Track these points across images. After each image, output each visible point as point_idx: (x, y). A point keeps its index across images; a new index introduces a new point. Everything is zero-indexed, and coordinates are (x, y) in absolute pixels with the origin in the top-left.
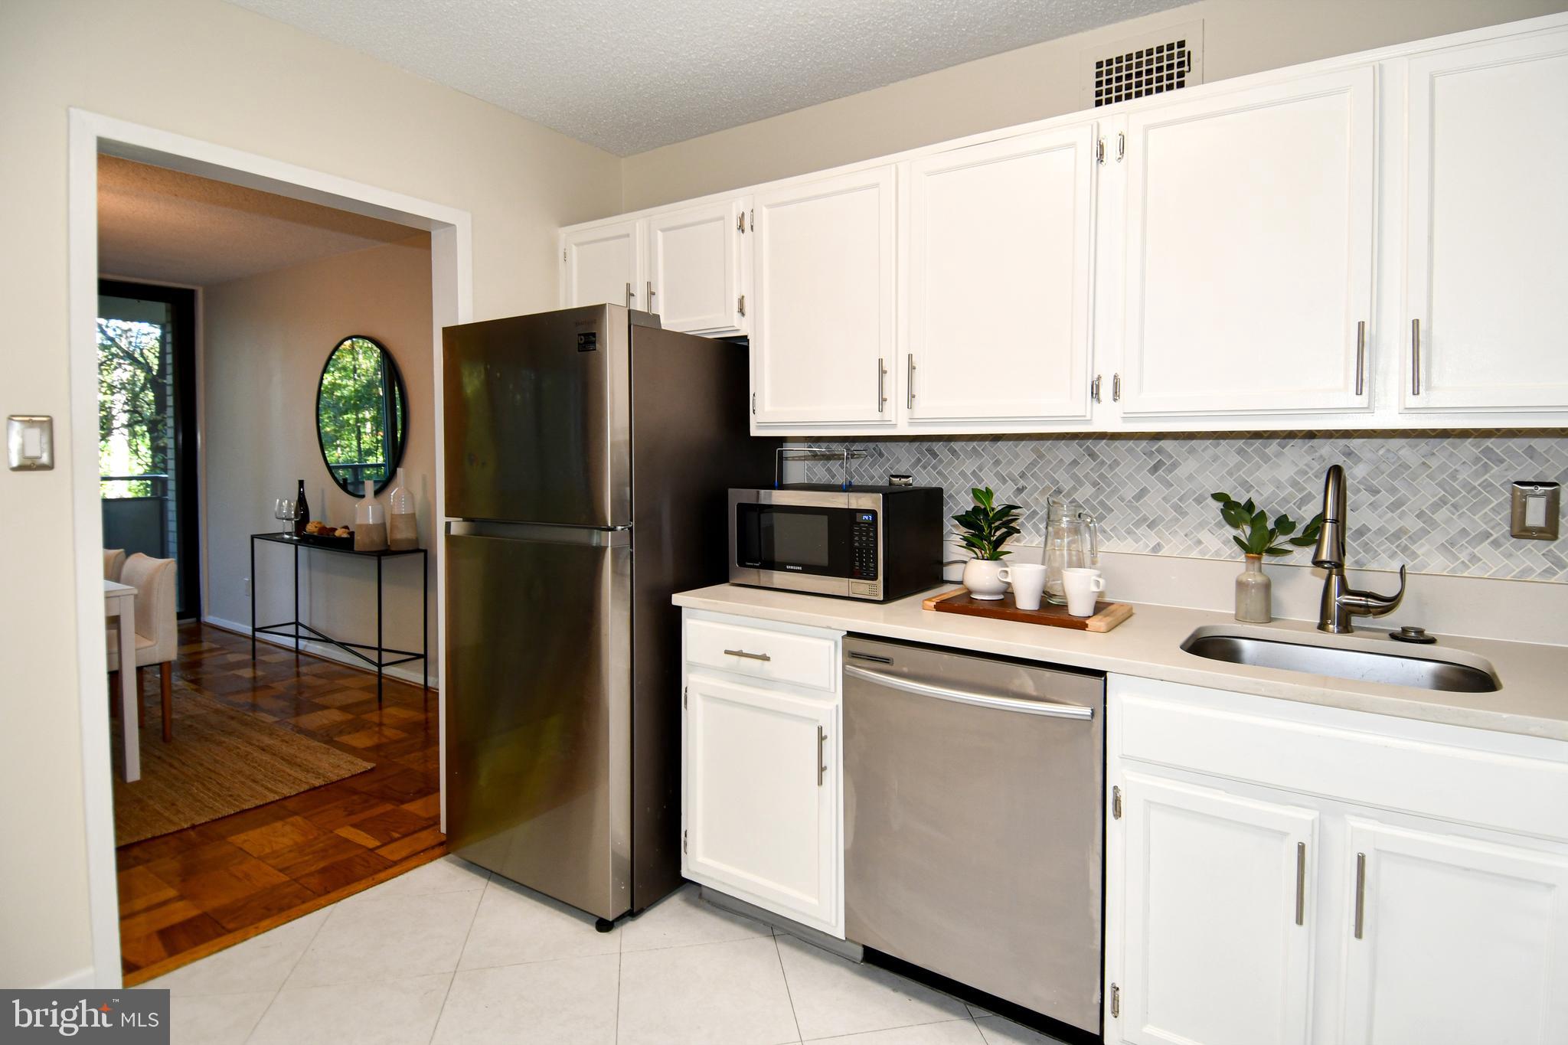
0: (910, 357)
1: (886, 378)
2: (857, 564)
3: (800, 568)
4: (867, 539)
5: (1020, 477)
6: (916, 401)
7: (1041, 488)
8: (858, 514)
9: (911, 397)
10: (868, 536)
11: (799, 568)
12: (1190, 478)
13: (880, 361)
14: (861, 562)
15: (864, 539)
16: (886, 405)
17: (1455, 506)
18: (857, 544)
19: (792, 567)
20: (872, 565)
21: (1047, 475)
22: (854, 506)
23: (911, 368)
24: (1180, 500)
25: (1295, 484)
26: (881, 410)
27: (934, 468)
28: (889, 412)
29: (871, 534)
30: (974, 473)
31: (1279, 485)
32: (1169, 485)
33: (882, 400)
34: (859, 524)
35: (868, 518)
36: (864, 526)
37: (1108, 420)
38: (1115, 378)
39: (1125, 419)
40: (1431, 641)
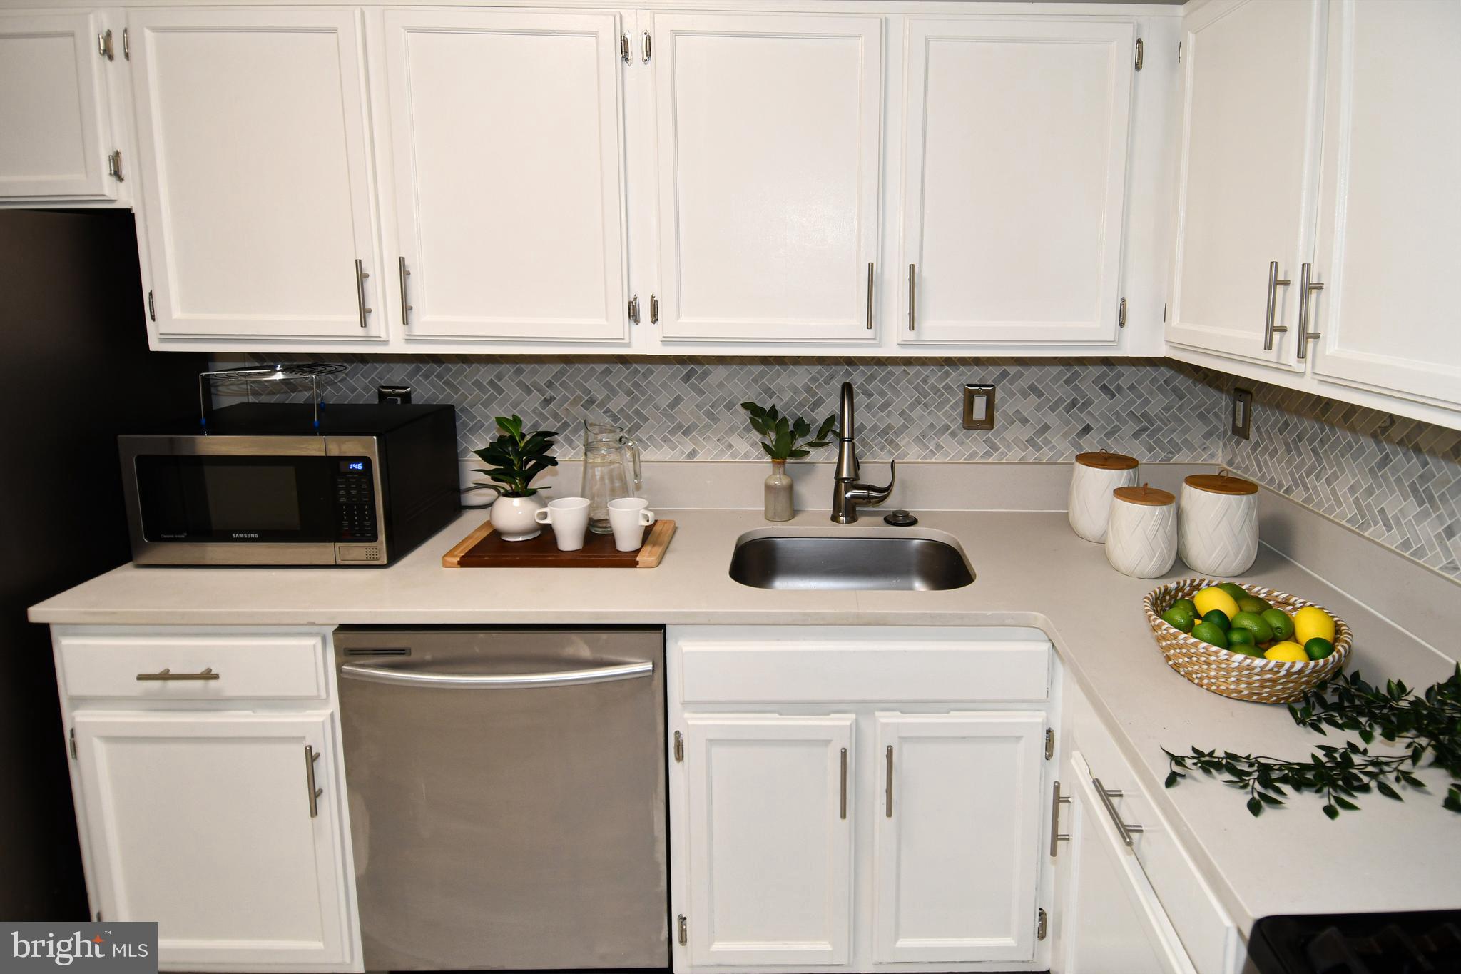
0: (402, 260)
1: (369, 284)
2: (346, 523)
3: (256, 536)
4: (359, 493)
5: (547, 387)
6: (413, 316)
7: (572, 398)
8: (342, 464)
9: (406, 309)
10: (359, 489)
11: (253, 536)
12: (721, 385)
13: (358, 264)
14: (352, 521)
15: (354, 492)
16: (372, 319)
17: (926, 405)
18: (343, 500)
19: (241, 536)
20: (367, 523)
21: (578, 385)
22: (335, 453)
23: (404, 274)
24: (712, 406)
25: (808, 390)
26: (364, 323)
27: (440, 377)
28: (377, 325)
29: (364, 486)
30: (491, 383)
31: (796, 391)
32: (701, 392)
33: (364, 313)
34: (344, 475)
35: (359, 466)
36: (352, 478)
37: (648, 343)
38: (652, 298)
39: (665, 343)
40: (913, 523)
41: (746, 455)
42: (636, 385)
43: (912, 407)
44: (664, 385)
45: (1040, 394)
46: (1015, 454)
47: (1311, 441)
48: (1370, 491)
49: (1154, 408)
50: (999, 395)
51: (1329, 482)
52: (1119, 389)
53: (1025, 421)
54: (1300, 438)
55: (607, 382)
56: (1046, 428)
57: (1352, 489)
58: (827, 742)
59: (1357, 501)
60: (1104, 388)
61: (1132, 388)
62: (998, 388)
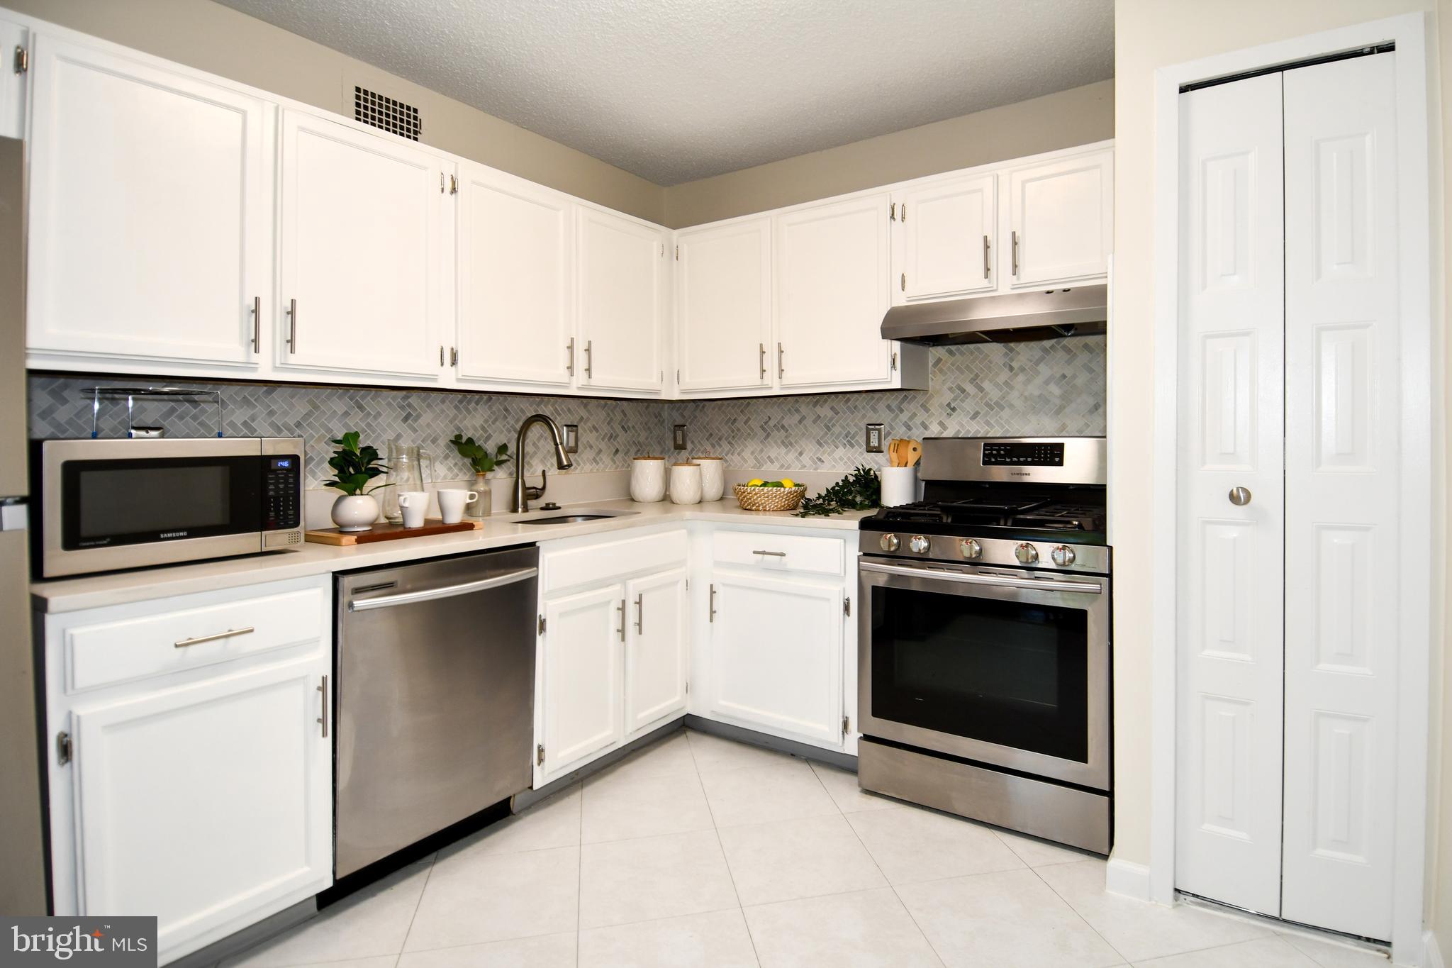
2: (272, 514)
3: (185, 534)
4: (286, 486)
5: (297, 427)
7: (317, 436)
8: (273, 462)
10: (286, 483)
11: (181, 534)
12: (428, 425)
14: (277, 511)
15: (282, 486)
18: (271, 493)
19: (170, 535)
20: (291, 512)
21: (323, 425)
22: (268, 451)
24: (423, 441)
25: (483, 428)
27: (195, 418)
29: (291, 480)
30: (245, 424)
31: (476, 429)
32: (415, 431)
34: (274, 471)
35: (286, 464)
36: (282, 474)
37: (448, 379)
38: (452, 349)
39: (459, 380)
40: (559, 508)
41: (445, 477)
42: (369, 425)
43: (539, 439)
44: (389, 425)
45: (597, 431)
46: (588, 467)
47: (726, 439)
48: (762, 451)
49: (642, 439)
50: (580, 430)
51: (739, 454)
52: (628, 427)
53: (591, 447)
54: (720, 439)
55: (346, 423)
56: (600, 451)
57: (752, 453)
58: (609, 602)
59: (756, 458)
60: (623, 427)
61: (633, 427)
62: (579, 427)
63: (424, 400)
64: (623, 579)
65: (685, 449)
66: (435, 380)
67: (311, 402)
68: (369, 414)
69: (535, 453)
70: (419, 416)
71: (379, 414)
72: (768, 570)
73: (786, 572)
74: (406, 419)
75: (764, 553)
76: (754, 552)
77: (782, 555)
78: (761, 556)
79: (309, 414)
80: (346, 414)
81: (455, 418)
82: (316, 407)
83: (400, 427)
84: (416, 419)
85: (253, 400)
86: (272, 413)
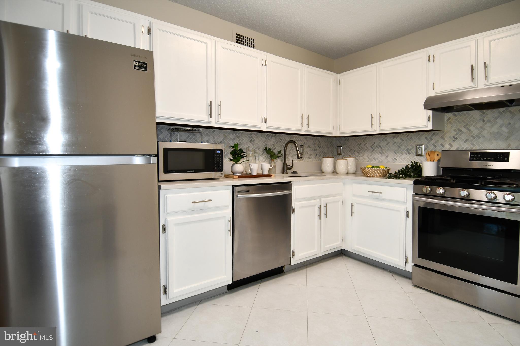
2: (216, 167)
3: (194, 171)
4: (219, 159)
8: (216, 151)
10: (219, 158)
11: (193, 171)
12: (257, 144)
14: (217, 166)
15: (218, 159)
17: (293, 149)
18: (215, 161)
19: (190, 171)
20: (221, 167)
22: (215, 148)
24: (256, 148)
25: (273, 145)
29: (221, 157)
31: (271, 145)
32: (253, 145)
34: (216, 154)
35: (219, 152)
36: (218, 155)
37: (263, 128)
38: (265, 118)
39: (267, 128)
40: (298, 173)
41: (263, 160)
42: (240, 143)
43: (291, 150)
44: (246, 143)
45: (310, 147)
46: (307, 160)
47: (357, 151)
48: (371, 156)
49: (325, 151)
50: (304, 147)
51: (362, 157)
52: (321, 147)
53: (308, 153)
54: (355, 151)
55: (234, 142)
56: (311, 155)
57: (367, 156)
58: (315, 205)
59: (369, 158)
60: (319, 146)
61: (322, 147)
62: (304, 146)
63: (256, 135)
64: (320, 198)
65: (341, 155)
66: (260, 128)
67: (224, 135)
68: (240, 139)
69: (290, 154)
70: (254, 140)
71: (243, 140)
72: (374, 198)
73: (382, 200)
74: (251, 141)
75: (373, 192)
76: (369, 192)
77: (380, 193)
78: (371, 193)
79: (224, 139)
80: (234, 139)
81: (265, 141)
82: (226, 137)
83: (249, 144)
84: (254, 142)
85: (209, 134)
86: (214, 138)
